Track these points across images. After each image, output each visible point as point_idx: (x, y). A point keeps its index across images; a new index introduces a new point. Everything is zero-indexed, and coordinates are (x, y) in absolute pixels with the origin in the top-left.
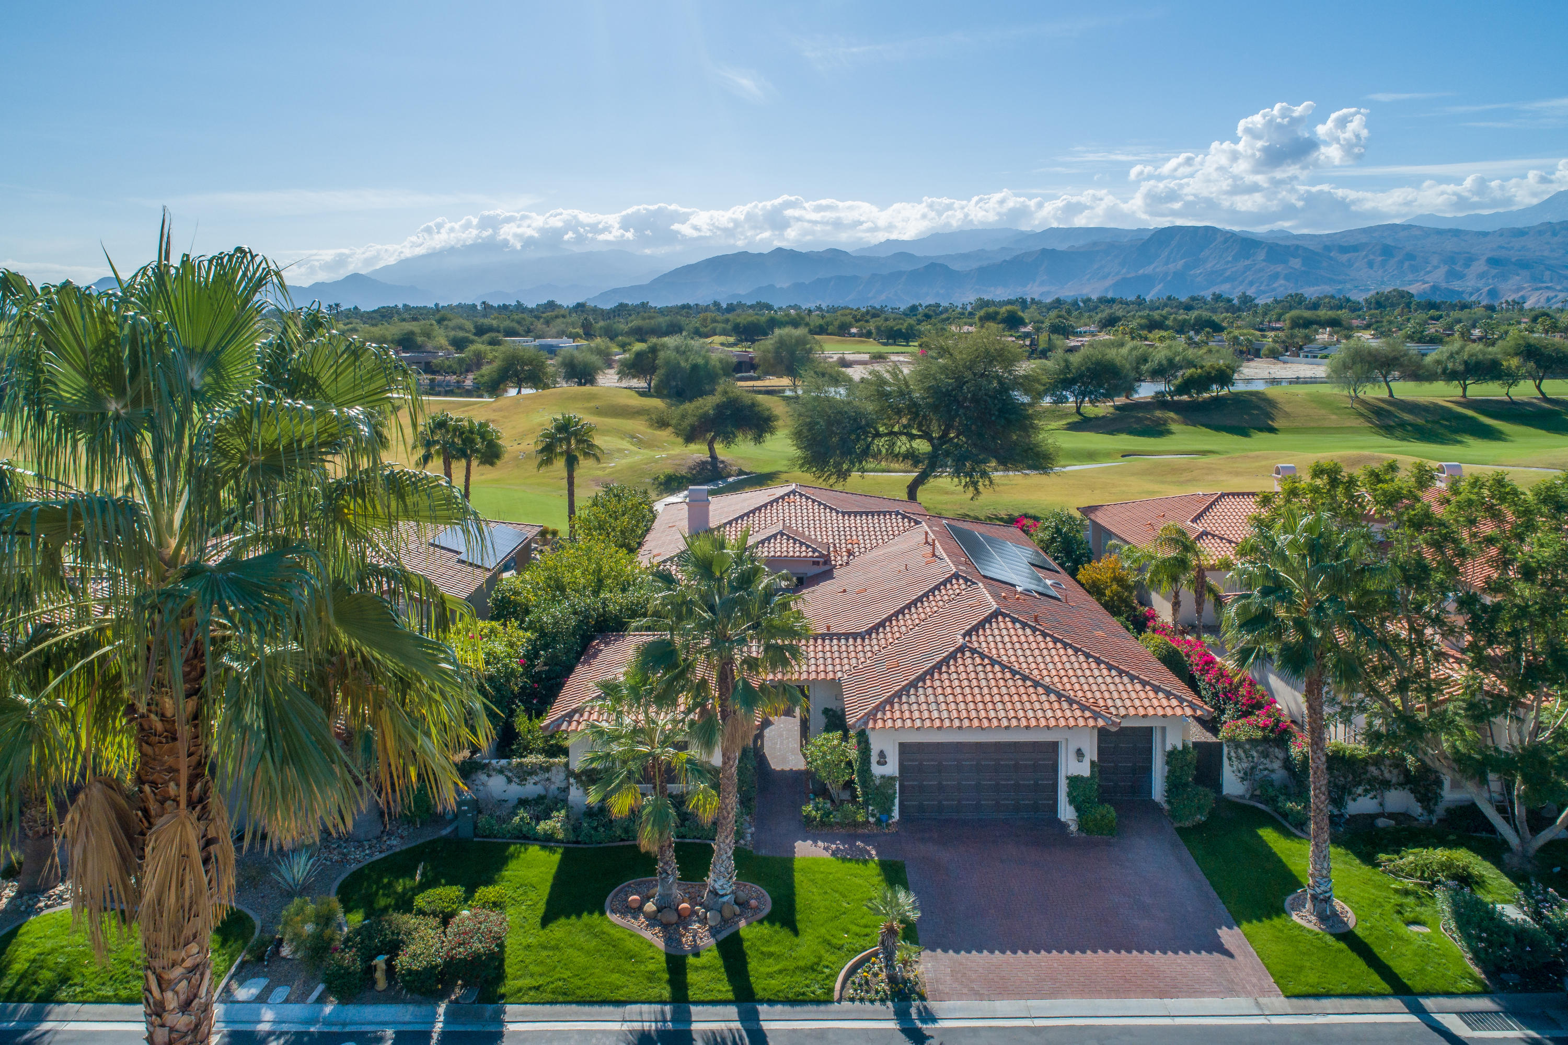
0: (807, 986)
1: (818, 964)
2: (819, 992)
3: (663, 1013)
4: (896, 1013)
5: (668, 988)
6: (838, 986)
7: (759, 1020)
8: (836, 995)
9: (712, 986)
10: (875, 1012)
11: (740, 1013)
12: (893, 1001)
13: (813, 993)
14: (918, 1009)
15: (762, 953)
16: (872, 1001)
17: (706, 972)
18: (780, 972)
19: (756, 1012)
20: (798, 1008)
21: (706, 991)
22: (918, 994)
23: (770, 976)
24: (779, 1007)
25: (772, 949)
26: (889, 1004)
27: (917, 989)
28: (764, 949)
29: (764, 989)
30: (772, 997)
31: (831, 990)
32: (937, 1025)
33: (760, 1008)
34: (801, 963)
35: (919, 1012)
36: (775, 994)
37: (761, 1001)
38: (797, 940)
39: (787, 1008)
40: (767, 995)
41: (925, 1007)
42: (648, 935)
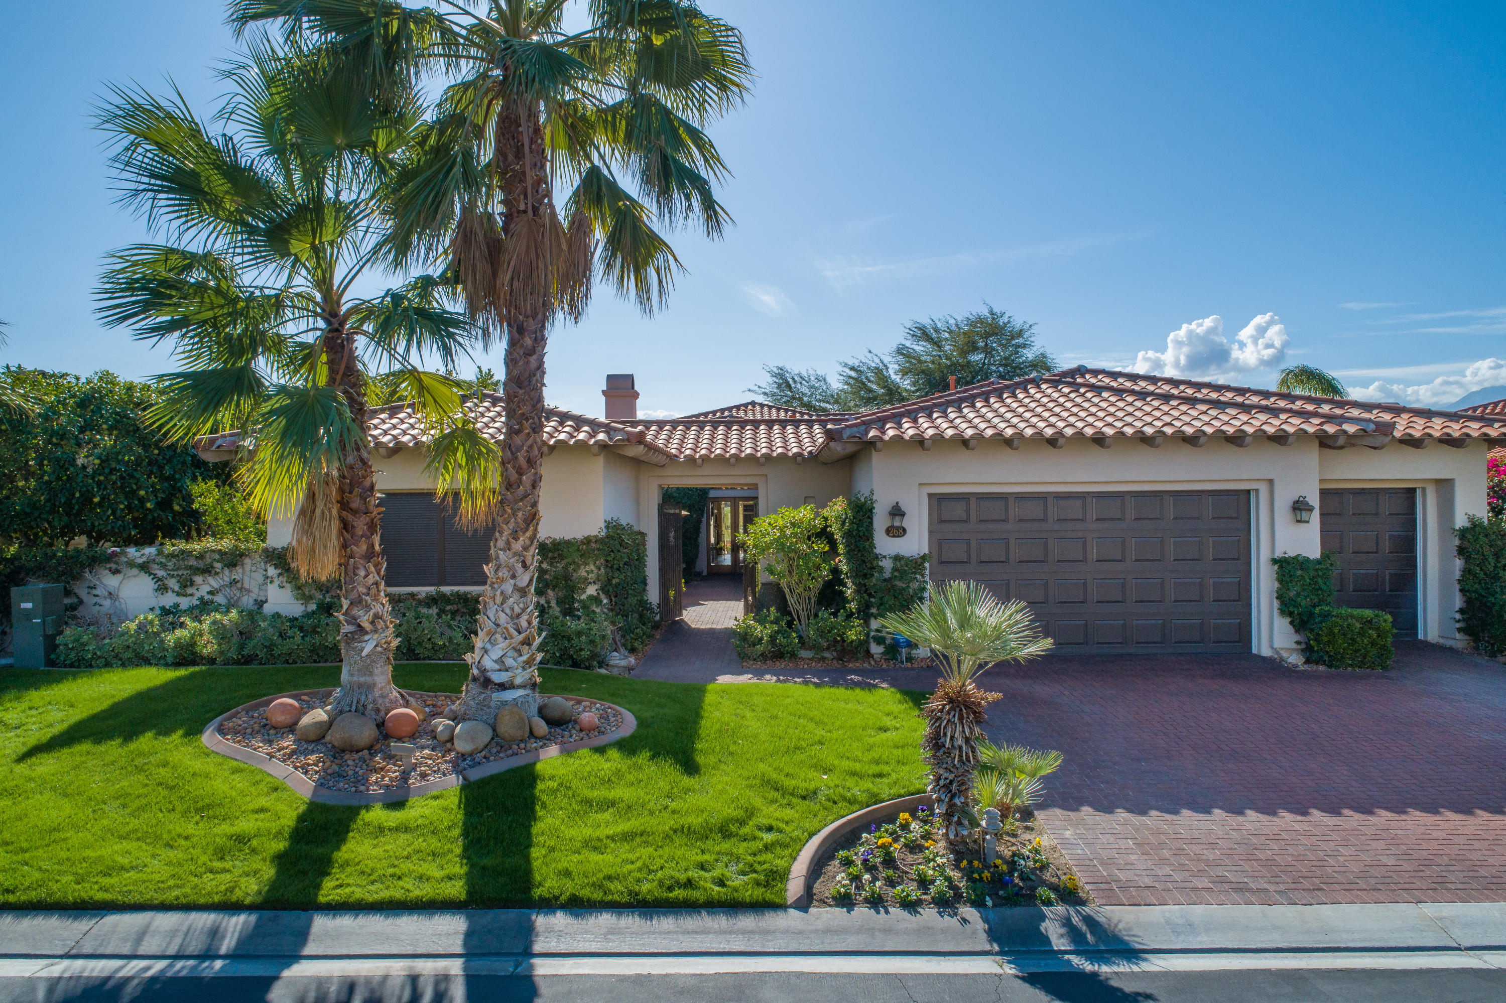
0: (702, 867)
1: (742, 823)
2: (737, 881)
3: (215, 933)
4: (993, 934)
5: (269, 872)
6: (800, 868)
7: (528, 954)
8: (794, 888)
9: (405, 866)
10: (925, 931)
11: (469, 935)
12: (978, 904)
13: (721, 883)
14: (1067, 922)
15: (587, 802)
16: (910, 906)
17: (403, 836)
18: (627, 837)
19: (528, 932)
20: (667, 923)
21: (381, 879)
22: (1054, 888)
23: (595, 845)
24: (606, 919)
25: (615, 793)
26: (968, 911)
27: (1047, 876)
28: (594, 794)
29: (567, 873)
30: (585, 893)
31: (779, 876)
32: (1145, 967)
33: (541, 921)
34: (695, 820)
35: (1074, 934)
36: (598, 886)
37: (549, 905)
38: (687, 781)
39: (631, 922)
40: (569, 888)
41: (1089, 920)
42: (280, 770)
